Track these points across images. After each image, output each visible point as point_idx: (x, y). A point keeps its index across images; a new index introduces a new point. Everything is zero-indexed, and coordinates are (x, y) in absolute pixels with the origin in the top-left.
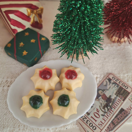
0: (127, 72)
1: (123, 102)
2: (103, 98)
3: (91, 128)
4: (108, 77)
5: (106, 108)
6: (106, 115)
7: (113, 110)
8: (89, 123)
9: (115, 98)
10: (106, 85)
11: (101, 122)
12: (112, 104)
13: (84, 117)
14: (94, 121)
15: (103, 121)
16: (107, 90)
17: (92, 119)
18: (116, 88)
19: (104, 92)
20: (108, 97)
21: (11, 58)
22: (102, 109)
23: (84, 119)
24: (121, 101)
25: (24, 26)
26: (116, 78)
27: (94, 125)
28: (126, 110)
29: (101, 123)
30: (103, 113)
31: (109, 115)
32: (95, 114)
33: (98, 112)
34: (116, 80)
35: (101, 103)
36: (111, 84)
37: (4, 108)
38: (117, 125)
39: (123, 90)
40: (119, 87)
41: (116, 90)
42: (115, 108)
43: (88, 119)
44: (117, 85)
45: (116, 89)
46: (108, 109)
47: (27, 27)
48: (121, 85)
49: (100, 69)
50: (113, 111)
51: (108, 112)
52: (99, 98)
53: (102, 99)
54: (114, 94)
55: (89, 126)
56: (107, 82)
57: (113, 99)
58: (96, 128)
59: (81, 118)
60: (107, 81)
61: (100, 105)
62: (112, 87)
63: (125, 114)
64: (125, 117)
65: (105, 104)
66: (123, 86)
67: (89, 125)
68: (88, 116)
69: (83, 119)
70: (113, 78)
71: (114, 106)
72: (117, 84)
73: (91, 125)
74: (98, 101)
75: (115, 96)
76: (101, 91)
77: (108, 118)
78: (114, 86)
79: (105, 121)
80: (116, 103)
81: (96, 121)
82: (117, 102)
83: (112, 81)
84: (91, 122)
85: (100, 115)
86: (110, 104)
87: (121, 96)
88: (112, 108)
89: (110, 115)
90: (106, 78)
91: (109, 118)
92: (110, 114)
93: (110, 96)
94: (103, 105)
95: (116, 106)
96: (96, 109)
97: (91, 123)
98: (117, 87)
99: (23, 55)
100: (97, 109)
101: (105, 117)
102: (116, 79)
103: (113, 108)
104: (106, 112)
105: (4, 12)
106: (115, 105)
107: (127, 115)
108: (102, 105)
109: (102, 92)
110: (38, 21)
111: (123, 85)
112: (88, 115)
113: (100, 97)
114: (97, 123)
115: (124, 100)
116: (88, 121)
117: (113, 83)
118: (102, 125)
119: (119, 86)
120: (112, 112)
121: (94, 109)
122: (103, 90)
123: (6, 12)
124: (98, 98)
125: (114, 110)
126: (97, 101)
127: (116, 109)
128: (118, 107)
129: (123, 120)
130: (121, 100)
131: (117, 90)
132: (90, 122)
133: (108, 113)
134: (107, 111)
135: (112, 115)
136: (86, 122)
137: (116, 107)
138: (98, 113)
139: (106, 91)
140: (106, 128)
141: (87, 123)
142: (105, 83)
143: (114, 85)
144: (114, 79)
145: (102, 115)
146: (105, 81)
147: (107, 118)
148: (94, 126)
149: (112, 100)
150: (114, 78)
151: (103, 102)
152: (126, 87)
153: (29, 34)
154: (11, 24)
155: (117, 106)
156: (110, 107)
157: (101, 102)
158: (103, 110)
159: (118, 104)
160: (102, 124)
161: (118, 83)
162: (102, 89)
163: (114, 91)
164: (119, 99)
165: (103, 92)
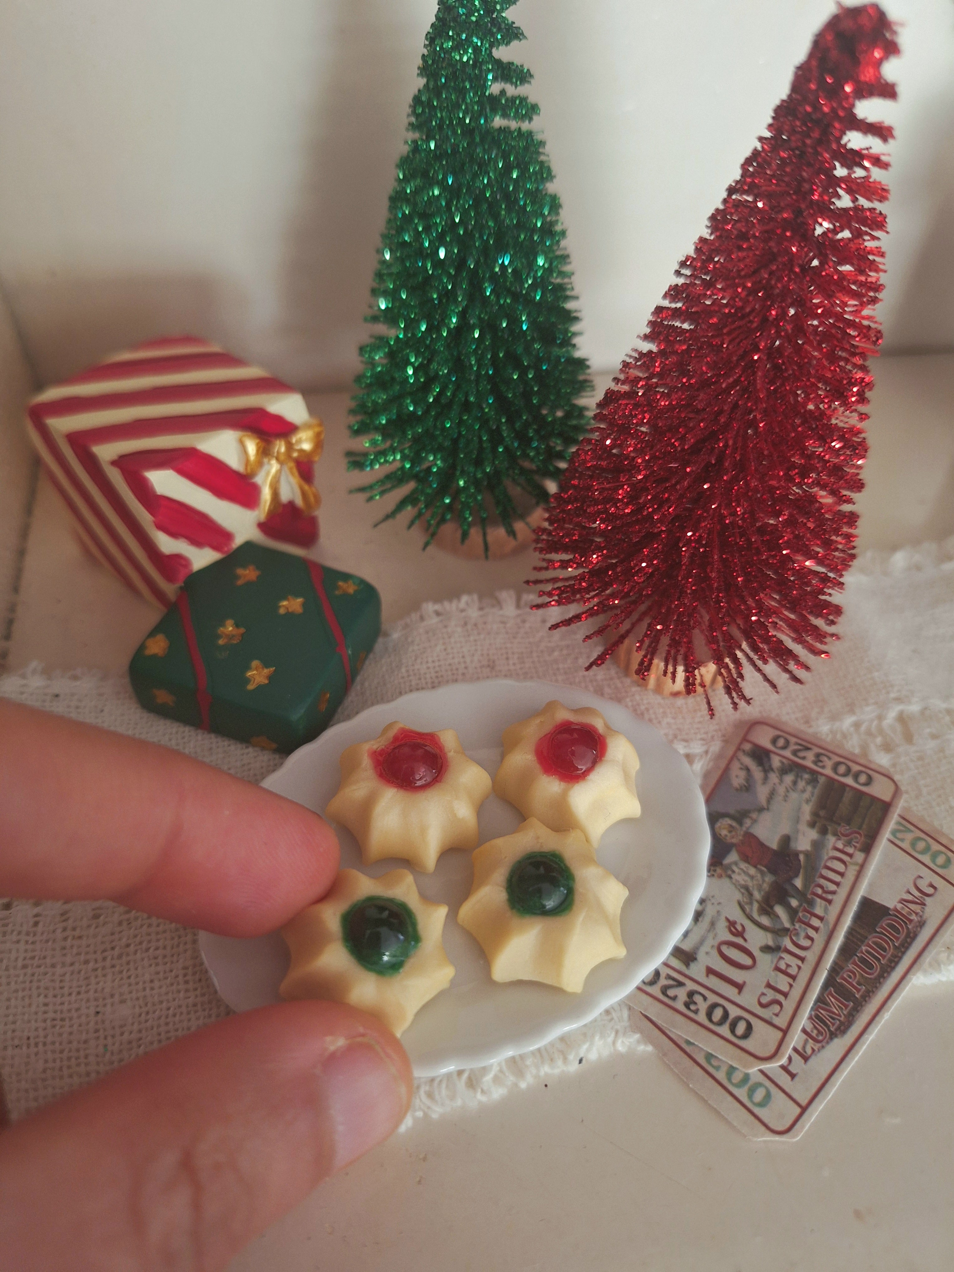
0: (851, 709)
1: (865, 860)
2: (745, 858)
3: (724, 1030)
4: (745, 739)
5: (779, 910)
6: (787, 943)
7: (819, 911)
8: (703, 1006)
9: (817, 845)
10: (748, 787)
11: (769, 986)
12: (808, 881)
13: (669, 977)
14: (730, 991)
15: (782, 983)
16: (761, 810)
17: (713, 982)
18: (804, 791)
19: (748, 822)
20: (774, 845)
21: (168, 722)
22: (755, 915)
23: (671, 993)
24: (851, 856)
25: (227, 536)
26: (793, 740)
27: (734, 1012)
28: (899, 906)
29: (771, 995)
30: (768, 939)
31: (805, 943)
32: (724, 949)
33: (740, 934)
34: (795, 753)
35: (747, 888)
36: (774, 777)
37: (184, 1009)
38: (867, 996)
39: (848, 797)
40: (819, 786)
41: (807, 801)
42: (830, 897)
43: (691, 986)
44: (806, 776)
45: (806, 795)
46: (793, 913)
47: (239, 541)
48: (828, 771)
49: (695, 711)
50: (821, 919)
51: (797, 926)
52: (727, 861)
53: (743, 865)
54: (803, 827)
55: (706, 1022)
56: (748, 769)
57: (807, 854)
58: (749, 1027)
59: (649, 989)
60: (748, 761)
61: (738, 896)
62: (781, 790)
63: (897, 931)
64: (902, 945)
65: (766, 886)
66: (845, 775)
67: (710, 1020)
68: (687, 972)
69: (664, 990)
70: (774, 741)
71: (819, 891)
72: (804, 768)
73: (718, 1014)
74: (727, 880)
75: (814, 834)
76: (728, 821)
77: (802, 959)
78: (795, 783)
79: (794, 978)
80: (825, 872)
81: (740, 987)
82: (829, 864)
83: (776, 762)
84: (713, 998)
85: (756, 953)
86: (798, 883)
87: (844, 829)
88: (811, 903)
89: (812, 939)
90: (738, 749)
91: (811, 956)
92: (812, 933)
93: (786, 840)
94: (757, 895)
95: (832, 887)
96: (722, 925)
97: (714, 1006)
98: (809, 788)
99: (251, 687)
100: (731, 924)
101: (784, 955)
102: (793, 747)
103: (818, 900)
104: (787, 930)
105: (114, 463)
106: (822, 882)
107: (911, 937)
108: (751, 895)
109: (734, 824)
110: (299, 502)
111: (842, 769)
112: (687, 965)
113: (733, 857)
114: (748, 999)
115: (867, 849)
116: (698, 998)
117: (784, 771)
118: (781, 1004)
119: (822, 780)
120: (815, 922)
121: (713, 924)
122: (740, 817)
123: (121, 462)
124: (721, 864)
125: (826, 910)
126: (720, 876)
127: (838, 900)
128: (842, 893)
129: (893, 968)
130: (850, 850)
131: (813, 799)
132: (705, 999)
133: (797, 934)
134: (787, 925)
135: (820, 939)
136: (687, 1005)
137: (834, 893)
138: (739, 941)
139: (754, 815)
140: (803, 1020)
141: (693, 1007)
142: (737, 778)
143: (789, 779)
144: (784, 748)
145: (766, 949)
146: (736, 765)
147: (800, 963)
148: (739, 1019)
149: (802, 857)
150: (781, 742)
151: (752, 877)
152: (863, 778)
153: (257, 573)
154: (160, 527)
155: (837, 884)
156: (801, 895)
157: (740, 878)
158: (765, 920)
159: (842, 875)
160: (781, 998)
161: (809, 763)
162: (732, 811)
163: (799, 809)
164: (840, 845)
165: (741, 823)
